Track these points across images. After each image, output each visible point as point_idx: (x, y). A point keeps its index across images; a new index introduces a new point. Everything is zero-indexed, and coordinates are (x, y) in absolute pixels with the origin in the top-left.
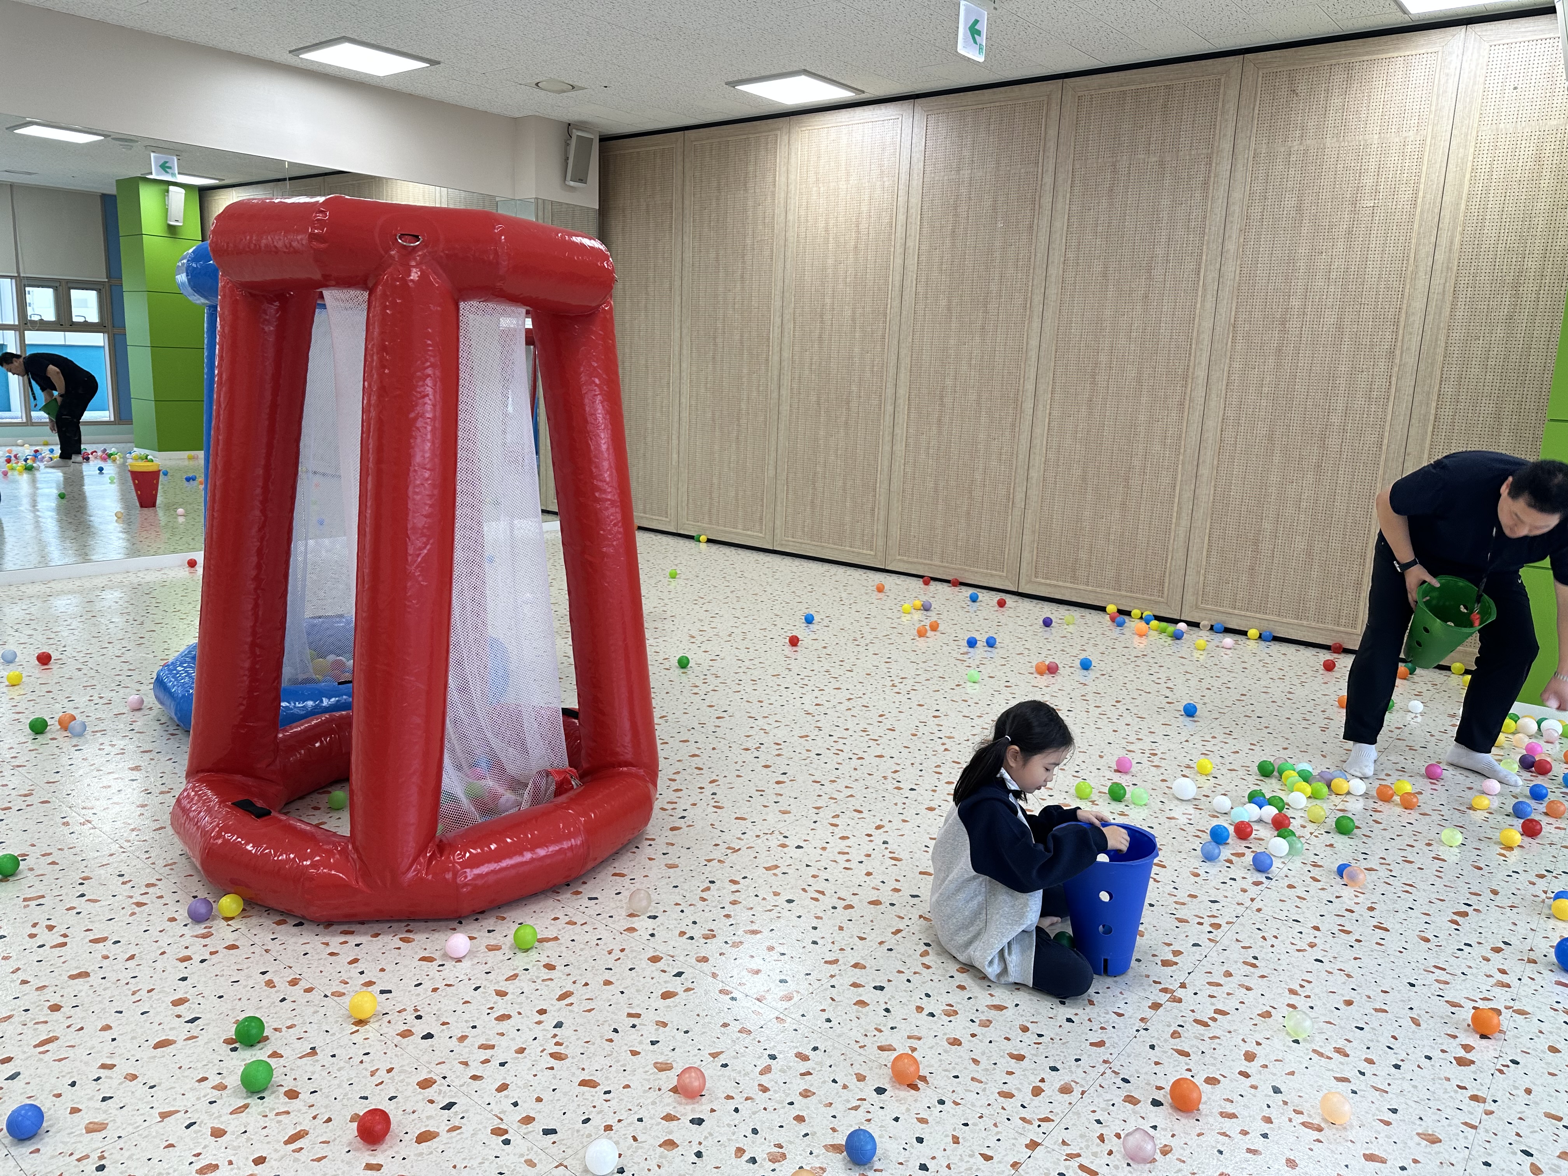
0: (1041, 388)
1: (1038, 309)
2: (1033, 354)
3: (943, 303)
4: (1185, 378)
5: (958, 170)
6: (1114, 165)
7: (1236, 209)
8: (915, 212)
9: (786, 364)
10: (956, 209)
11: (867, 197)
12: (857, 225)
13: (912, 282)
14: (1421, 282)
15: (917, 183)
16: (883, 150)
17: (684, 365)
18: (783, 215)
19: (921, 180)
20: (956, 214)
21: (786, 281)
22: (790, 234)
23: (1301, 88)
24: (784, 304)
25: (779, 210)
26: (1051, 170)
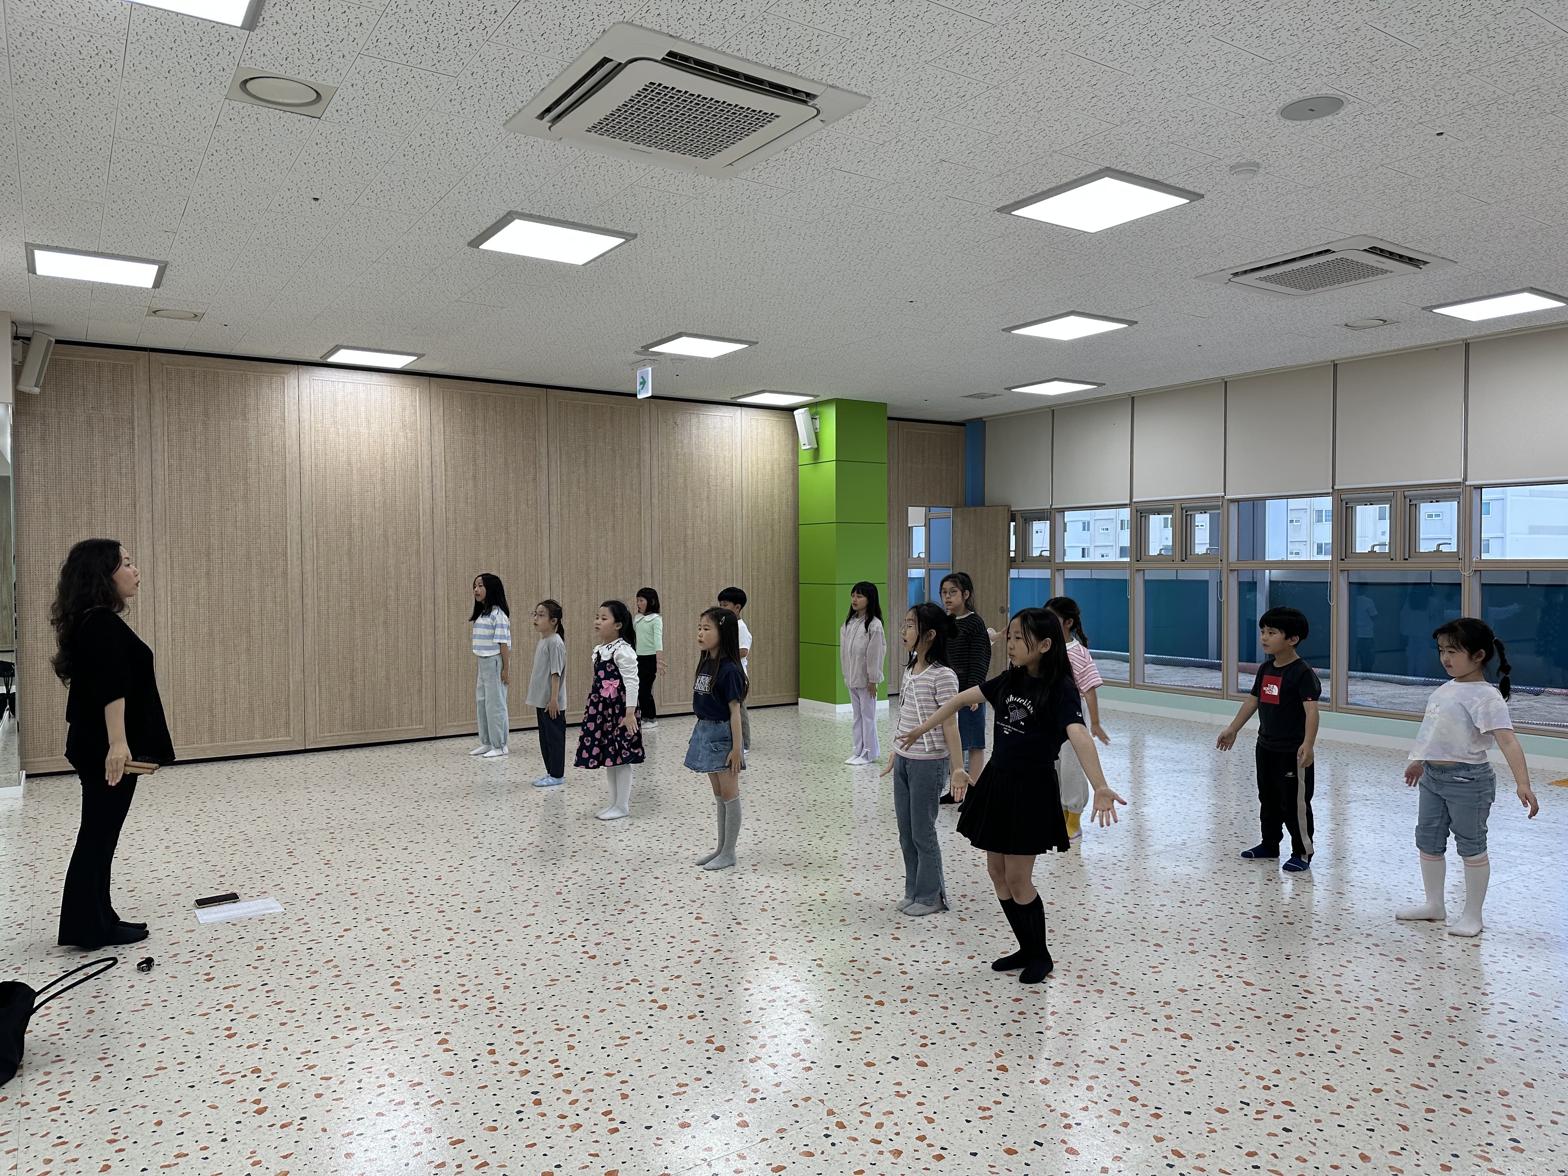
0: (554, 584)
1: (546, 533)
2: (546, 562)
3: (472, 526)
4: (641, 574)
5: (474, 434)
6: (586, 447)
7: (655, 480)
8: (439, 458)
9: (309, 576)
10: (474, 460)
11: (390, 443)
12: (383, 463)
13: (441, 510)
14: (739, 523)
15: (438, 438)
16: (404, 409)
17: (161, 583)
18: (296, 447)
19: (442, 437)
20: (475, 464)
21: (304, 503)
22: (306, 464)
23: (679, 422)
24: (303, 523)
25: (291, 442)
26: (545, 444)
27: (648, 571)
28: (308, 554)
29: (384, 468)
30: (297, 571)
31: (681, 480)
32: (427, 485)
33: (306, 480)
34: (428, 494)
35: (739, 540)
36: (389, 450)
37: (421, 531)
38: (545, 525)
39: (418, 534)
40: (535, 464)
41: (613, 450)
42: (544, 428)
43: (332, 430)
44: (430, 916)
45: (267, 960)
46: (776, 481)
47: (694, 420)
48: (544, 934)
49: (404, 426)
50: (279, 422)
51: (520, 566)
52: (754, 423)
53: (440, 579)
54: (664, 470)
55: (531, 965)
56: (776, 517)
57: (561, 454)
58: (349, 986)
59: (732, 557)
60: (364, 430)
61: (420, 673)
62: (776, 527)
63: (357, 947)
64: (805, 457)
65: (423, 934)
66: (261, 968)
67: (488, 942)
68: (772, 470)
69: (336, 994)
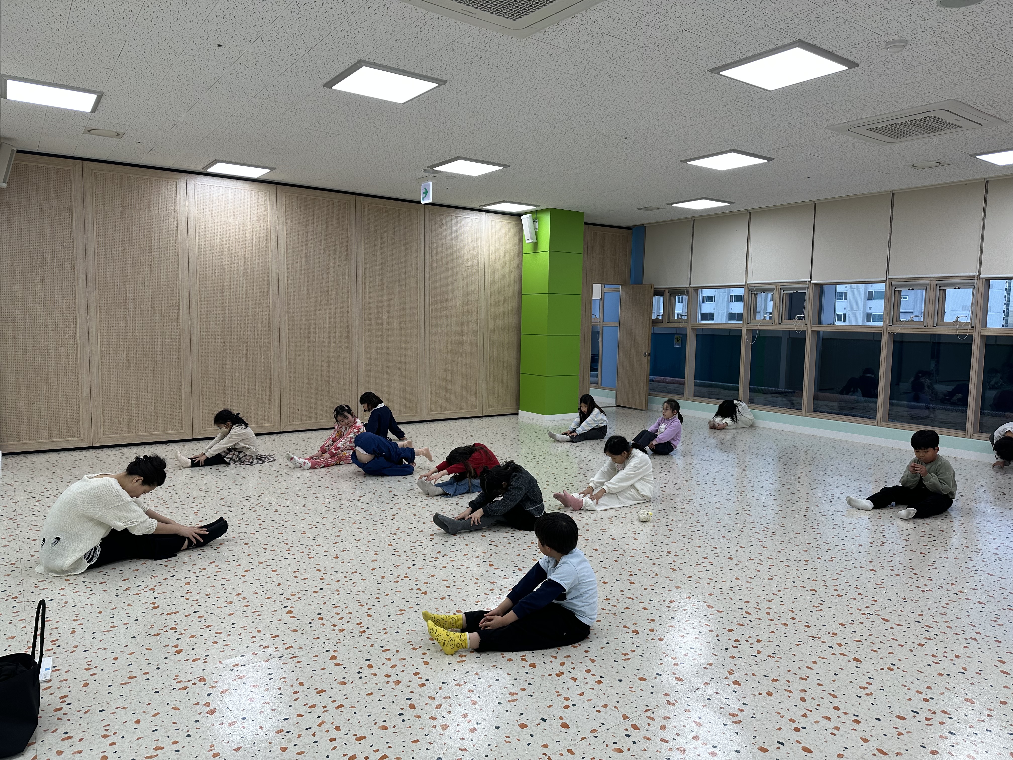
0: (360, 331)
2: (354, 315)
3: (305, 290)
5: (306, 226)
6: (381, 237)
8: (282, 242)
9: (194, 321)
10: (307, 244)
11: (250, 230)
12: (245, 244)
13: (284, 278)
14: (482, 293)
15: (282, 227)
16: (259, 206)
17: (93, 324)
18: (185, 231)
19: (285, 227)
20: (307, 247)
21: (191, 271)
22: (192, 243)
23: (444, 221)
24: (191, 284)
25: (182, 227)
26: (354, 233)
27: (422, 323)
28: (194, 306)
29: (245, 247)
30: (186, 317)
31: (445, 262)
32: (274, 261)
33: (192, 254)
34: (275, 266)
35: (482, 304)
36: (249, 235)
37: (270, 292)
38: (354, 291)
39: (269, 294)
40: (347, 247)
41: (400, 240)
42: (353, 223)
43: (210, 219)
44: (304, 561)
45: (195, 593)
46: (507, 264)
47: (454, 221)
48: (387, 575)
49: (259, 219)
50: (173, 213)
51: (337, 317)
52: (493, 223)
53: (283, 326)
54: (434, 255)
55: (383, 598)
56: (507, 288)
57: (364, 242)
58: (257, 614)
59: (477, 315)
60: (231, 220)
61: (270, 389)
62: (507, 296)
63: (257, 584)
64: (527, 248)
65: (301, 574)
66: (191, 599)
67: (348, 580)
68: (505, 257)
69: (249, 620)
